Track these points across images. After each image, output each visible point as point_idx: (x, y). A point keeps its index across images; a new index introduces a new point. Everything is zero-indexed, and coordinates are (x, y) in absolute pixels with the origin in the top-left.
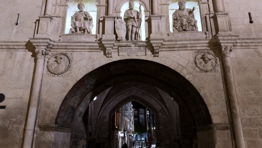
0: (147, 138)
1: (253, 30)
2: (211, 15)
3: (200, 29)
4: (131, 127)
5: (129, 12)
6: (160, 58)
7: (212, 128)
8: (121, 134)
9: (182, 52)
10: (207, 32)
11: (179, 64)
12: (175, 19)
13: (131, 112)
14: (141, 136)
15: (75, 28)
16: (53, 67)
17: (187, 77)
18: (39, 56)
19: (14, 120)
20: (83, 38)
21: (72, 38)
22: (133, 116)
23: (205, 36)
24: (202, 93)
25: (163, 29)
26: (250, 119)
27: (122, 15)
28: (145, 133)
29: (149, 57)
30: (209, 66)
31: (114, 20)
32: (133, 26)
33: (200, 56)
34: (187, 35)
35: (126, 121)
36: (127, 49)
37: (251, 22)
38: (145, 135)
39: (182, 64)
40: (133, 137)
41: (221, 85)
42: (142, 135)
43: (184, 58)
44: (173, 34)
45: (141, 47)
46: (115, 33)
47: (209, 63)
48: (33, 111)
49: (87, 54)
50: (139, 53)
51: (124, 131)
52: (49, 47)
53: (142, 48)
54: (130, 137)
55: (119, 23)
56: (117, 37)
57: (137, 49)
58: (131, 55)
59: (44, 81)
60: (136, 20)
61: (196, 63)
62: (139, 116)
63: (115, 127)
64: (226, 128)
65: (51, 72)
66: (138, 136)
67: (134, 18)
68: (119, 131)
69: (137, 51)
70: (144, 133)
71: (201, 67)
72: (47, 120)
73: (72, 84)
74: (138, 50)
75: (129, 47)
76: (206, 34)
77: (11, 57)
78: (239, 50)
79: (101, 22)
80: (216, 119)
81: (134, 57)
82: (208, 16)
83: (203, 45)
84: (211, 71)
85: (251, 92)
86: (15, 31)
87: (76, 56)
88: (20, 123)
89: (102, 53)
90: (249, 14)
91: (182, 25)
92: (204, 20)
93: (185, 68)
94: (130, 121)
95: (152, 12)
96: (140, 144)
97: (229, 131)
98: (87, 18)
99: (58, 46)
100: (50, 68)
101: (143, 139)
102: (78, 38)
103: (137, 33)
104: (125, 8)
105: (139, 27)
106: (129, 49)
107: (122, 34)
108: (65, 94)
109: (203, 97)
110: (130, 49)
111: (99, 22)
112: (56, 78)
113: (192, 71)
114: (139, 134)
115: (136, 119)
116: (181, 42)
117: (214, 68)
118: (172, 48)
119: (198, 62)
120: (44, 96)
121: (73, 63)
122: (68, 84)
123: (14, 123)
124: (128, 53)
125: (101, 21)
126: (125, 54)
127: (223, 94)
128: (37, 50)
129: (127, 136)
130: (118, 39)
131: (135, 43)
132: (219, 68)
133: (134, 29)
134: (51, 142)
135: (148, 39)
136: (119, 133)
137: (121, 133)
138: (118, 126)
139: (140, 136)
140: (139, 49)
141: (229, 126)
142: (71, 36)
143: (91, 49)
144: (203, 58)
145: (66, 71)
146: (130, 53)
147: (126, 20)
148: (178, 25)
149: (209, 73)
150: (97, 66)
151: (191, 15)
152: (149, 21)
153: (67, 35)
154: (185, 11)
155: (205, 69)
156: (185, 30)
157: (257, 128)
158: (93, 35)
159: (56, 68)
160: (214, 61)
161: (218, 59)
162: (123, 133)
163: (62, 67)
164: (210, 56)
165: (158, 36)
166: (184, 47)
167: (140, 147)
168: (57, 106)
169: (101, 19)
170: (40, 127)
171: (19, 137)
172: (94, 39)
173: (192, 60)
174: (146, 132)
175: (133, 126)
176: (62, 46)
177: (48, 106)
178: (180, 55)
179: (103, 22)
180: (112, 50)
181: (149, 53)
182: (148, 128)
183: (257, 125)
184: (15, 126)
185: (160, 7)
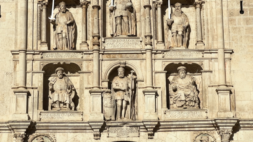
6: (154, 140)
12: (173, 90)
15: (55, 103)
20: (67, 116)
21: (53, 116)
25: (159, 105)
31: (102, 95)
32: (122, 100)
34: (185, 113)
36: (117, 129)
43: (181, 140)
45: (133, 128)
46: (103, 112)
49: (71, 135)
50: (130, 135)
52: (29, 128)
55: (107, 99)
56: (105, 116)
57: (128, 129)
58: (122, 136)
67: (125, 91)
69: (128, 132)
74: (130, 131)
75: (120, 128)
81: (125, 138)
83: (202, 126)
99: (39, 126)
102: (61, 116)
106: (119, 130)
110: (121, 129)
116: (178, 123)
118: (167, 129)
124: (118, 134)
126: (115, 135)
140: (131, 129)
142: (52, 114)
143: (76, 130)
146: (120, 134)
153: (48, 112)
158: (77, 112)
166: (181, 128)
176: (43, 126)
178: (176, 137)
181: (142, 134)
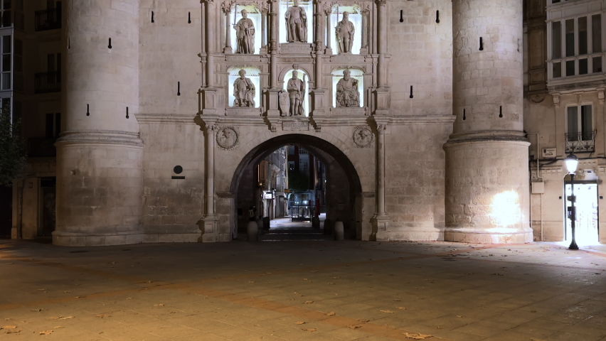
0: (314, 199)
1: (411, 105)
2: (373, 90)
3: (362, 105)
4: (283, 180)
5: (292, 83)
6: (322, 134)
7: (361, 196)
8: (267, 196)
9: (342, 128)
10: (367, 108)
11: (339, 140)
12: (338, 91)
13: (283, 153)
14: (302, 198)
15: (239, 100)
16: (222, 141)
17: (344, 152)
18: (210, 131)
19: (194, 188)
20: (248, 112)
21: (237, 112)
22: (286, 160)
23: (364, 112)
24: (356, 167)
25: (326, 104)
26: (393, 189)
27: (285, 87)
28: (311, 191)
29: (311, 132)
30: (365, 142)
32: (296, 99)
33: (358, 132)
34: (348, 111)
35: (275, 172)
36: (291, 124)
37: (411, 96)
38: (310, 194)
39: (341, 139)
40: (286, 199)
41: (374, 159)
42: (303, 195)
43: (344, 133)
44: (335, 109)
46: (279, 108)
47: (366, 139)
48: (211, 181)
49: (252, 128)
50: (302, 128)
51: (272, 189)
52: (217, 122)
53: (305, 123)
54: (282, 199)
55: (283, 98)
56: (281, 112)
57: (300, 124)
58: (295, 130)
59: (216, 154)
60: (300, 92)
61: (354, 139)
62: (298, 156)
63: (258, 183)
64: (373, 196)
65: (221, 147)
66: (296, 197)
67: (298, 91)
68: (265, 190)
69: (300, 126)
70: (308, 191)
71: (358, 143)
72: (223, 189)
73: (241, 157)
74: (302, 125)
75: (293, 122)
76: (365, 110)
77: (180, 130)
78: (395, 127)
79: (265, 95)
80: (365, 189)
81: (297, 132)
82: (370, 90)
83: (362, 121)
84: (366, 146)
85: (398, 165)
86: (179, 101)
87: (242, 130)
88: (200, 191)
89: (267, 127)
90: (411, 87)
91: (344, 100)
92: (366, 92)
93: (344, 143)
94: (282, 170)
95: (316, 84)
96: (300, 211)
97: (374, 199)
98: (250, 88)
99: (225, 120)
100: (219, 142)
101: (305, 202)
102: (244, 112)
103: (300, 105)
104: (288, 77)
105: (303, 99)
107: (286, 109)
108: (236, 167)
109: (357, 170)
110: (294, 124)
111: (262, 93)
112: (227, 152)
113: (349, 146)
114: (298, 193)
115: (293, 162)
116: (341, 119)
117: (370, 143)
118: (333, 124)
119: (356, 137)
120: (218, 168)
121: (240, 137)
122: (237, 158)
123: (195, 191)
124: (292, 128)
125: (265, 93)
126: (289, 128)
127: (374, 167)
128: (207, 126)
129: (276, 197)
130: (283, 115)
131: (299, 119)
132: (373, 144)
133: (298, 102)
134: (228, 206)
135: (311, 114)
136: (265, 193)
137: (267, 193)
138: (263, 182)
139: (299, 197)
141: (375, 194)
143: (256, 124)
144: (361, 134)
145: (234, 145)
146: (294, 128)
147: (290, 91)
148: (341, 98)
149: (365, 148)
150: (263, 140)
151: (355, 87)
152: (312, 95)
153: (233, 108)
154: (349, 82)
155: (361, 144)
156: (347, 106)
157: (397, 196)
158: (257, 109)
159: (225, 142)
160: (370, 137)
161: (374, 135)
162: (269, 193)
163: (231, 142)
164: (367, 132)
165: (320, 114)
166: (344, 123)
167: (301, 216)
168: (230, 176)
169: (265, 91)
170: (217, 194)
171: (201, 202)
172: (258, 113)
173: (351, 136)
174: (312, 188)
175: (286, 179)
176: (228, 120)
177: (222, 177)
178: (340, 131)
179: (267, 94)
180: (277, 125)
181: (312, 128)
182: (316, 181)
183: (398, 193)
184: (196, 193)
185: (324, 77)
